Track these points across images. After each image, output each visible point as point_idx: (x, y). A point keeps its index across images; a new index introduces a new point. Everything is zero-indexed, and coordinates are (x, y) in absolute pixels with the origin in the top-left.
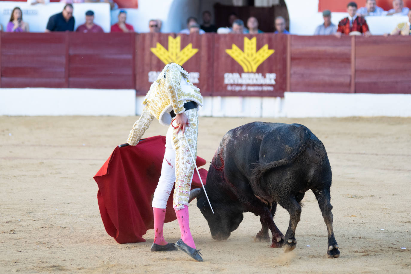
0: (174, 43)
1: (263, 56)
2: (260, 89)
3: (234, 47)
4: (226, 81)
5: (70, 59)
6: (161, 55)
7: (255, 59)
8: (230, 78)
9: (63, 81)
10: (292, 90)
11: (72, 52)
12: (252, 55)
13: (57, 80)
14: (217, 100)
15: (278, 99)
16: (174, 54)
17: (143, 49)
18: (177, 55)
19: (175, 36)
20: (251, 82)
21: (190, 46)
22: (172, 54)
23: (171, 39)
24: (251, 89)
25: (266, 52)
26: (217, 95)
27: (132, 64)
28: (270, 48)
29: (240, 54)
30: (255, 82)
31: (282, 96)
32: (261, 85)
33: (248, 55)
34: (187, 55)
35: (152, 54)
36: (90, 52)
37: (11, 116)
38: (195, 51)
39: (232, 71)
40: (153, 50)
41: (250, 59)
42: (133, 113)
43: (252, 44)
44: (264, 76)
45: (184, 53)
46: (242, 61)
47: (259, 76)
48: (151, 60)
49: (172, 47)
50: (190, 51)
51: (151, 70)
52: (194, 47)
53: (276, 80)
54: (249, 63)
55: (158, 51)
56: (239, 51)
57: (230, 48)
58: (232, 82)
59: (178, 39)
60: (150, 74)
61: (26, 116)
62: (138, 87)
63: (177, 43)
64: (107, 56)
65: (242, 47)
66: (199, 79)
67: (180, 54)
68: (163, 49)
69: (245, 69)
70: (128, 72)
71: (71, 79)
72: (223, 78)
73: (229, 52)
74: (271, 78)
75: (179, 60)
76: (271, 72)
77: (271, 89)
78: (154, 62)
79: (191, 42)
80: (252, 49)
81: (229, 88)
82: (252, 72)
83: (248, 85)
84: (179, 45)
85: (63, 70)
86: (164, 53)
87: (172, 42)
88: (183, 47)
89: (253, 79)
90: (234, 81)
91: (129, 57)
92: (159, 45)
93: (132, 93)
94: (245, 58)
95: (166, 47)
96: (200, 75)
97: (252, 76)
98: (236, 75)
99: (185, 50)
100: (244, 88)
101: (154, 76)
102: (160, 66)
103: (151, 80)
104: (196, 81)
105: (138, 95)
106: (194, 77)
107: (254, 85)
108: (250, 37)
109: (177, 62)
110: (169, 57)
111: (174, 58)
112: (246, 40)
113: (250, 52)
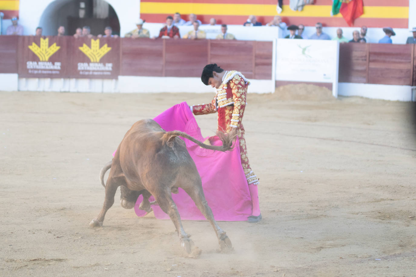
0: (44, 42)
1: (104, 52)
2: (101, 73)
3: (85, 45)
4: (79, 68)
6: (35, 50)
7: (98, 53)
8: (82, 66)
10: (124, 74)
12: (96, 51)
14: (73, 81)
15: (114, 81)
16: (44, 50)
17: (23, 46)
18: (46, 50)
19: (45, 38)
20: (95, 69)
21: (55, 45)
22: (43, 50)
23: (42, 40)
24: (96, 73)
25: (106, 49)
26: (73, 78)
27: (16, 56)
28: (108, 46)
29: (88, 50)
30: (98, 69)
31: (117, 79)
32: (103, 71)
33: (94, 51)
34: (53, 51)
35: (29, 50)
38: (58, 48)
39: (83, 62)
40: (30, 47)
41: (95, 53)
42: (16, 89)
43: (96, 43)
44: (105, 65)
45: (51, 49)
46: (90, 55)
47: (101, 65)
48: (28, 54)
49: (43, 45)
50: (55, 48)
51: (29, 60)
52: (57, 45)
53: (112, 68)
54: (95, 56)
55: (33, 48)
56: (88, 48)
57: (82, 46)
58: (83, 68)
59: (47, 40)
60: (28, 63)
62: (19, 72)
63: (46, 42)
65: (89, 45)
66: (61, 67)
67: (48, 50)
68: (37, 47)
70: (13, 62)
72: (77, 67)
73: (81, 48)
74: (109, 66)
75: (47, 54)
76: (109, 62)
77: (109, 73)
78: (31, 55)
79: (56, 42)
80: (96, 47)
81: (81, 73)
82: (97, 62)
83: (94, 71)
84: (47, 44)
86: (38, 49)
87: (43, 42)
88: (50, 45)
89: (97, 67)
90: (84, 68)
91: (14, 52)
92: (34, 44)
93: (15, 76)
94: (92, 53)
95: (39, 45)
96: (62, 64)
97: (96, 65)
98: (86, 64)
99: (52, 47)
100: (91, 73)
101: (31, 65)
102: (35, 58)
103: (28, 67)
104: (59, 68)
105: (20, 77)
106: (58, 65)
107: (98, 71)
108: (95, 39)
109: (46, 55)
110: (41, 52)
111: (44, 52)
112: (93, 41)
113: (95, 49)
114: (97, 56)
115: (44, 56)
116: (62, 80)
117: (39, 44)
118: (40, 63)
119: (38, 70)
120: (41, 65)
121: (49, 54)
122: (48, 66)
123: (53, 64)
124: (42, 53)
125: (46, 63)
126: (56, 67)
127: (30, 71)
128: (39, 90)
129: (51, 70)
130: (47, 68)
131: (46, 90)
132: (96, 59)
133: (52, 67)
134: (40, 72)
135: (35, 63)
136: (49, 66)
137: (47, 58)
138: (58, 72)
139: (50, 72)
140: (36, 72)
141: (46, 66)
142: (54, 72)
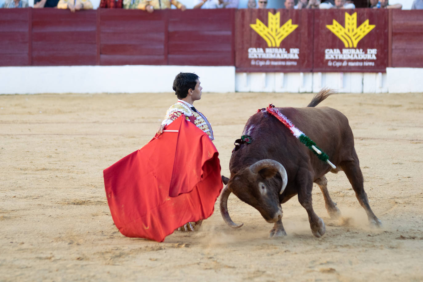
0: (274, 19)
1: (363, 32)
2: (361, 64)
3: (335, 22)
4: (327, 57)
5: (169, 36)
6: (261, 31)
7: (356, 34)
8: (330, 54)
9: (162, 57)
10: (393, 66)
11: (171, 29)
12: (353, 30)
13: (156, 57)
14: (318, 76)
15: (380, 75)
16: (274, 30)
17: (243, 26)
18: (276, 30)
19: (274, 12)
20: (351, 58)
21: (290, 22)
22: (272, 30)
23: (270, 15)
24: (351, 64)
25: (367, 28)
26: (317, 72)
27: (231, 40)
28: (370, 23)
29: (341, 30)
30: (356, 57)
31: (384, 72)
32: (363, 61)
33: (349, 31)
34: (287, 31)
35: (251, 30)
36: (189, 28)
37: (111, 94)
38: (295, 27)
39: (333, 47)
40: (253, 26)
41: (351, 34)
42: (233, 90)
43: (353, 19)
44: (365, 52)
46: (342, 36)
47: (360, 52)
48: (251, 36)
49: (272, 23)
50: (290, 27)
51: (251, 46)
52: (293, 23)
53: (376, 55)
54: (350, 38)
55: (258, 27)
56: (340, 26)
57: (331, 23)
58: (332, 57)
59: (278, 15)
60: (250, 50)
61: (125, 94)
62: (237, 64)
63: (277, 19)
64: (207, 33)
65: (342, 23)
66: (299, 55)
68: (263, 25)
69: (346, 45)
70: (228, 48)
71: (170, 56)
72: (323, 54)
73: (329, 27)
74: (372, 53)
76: (372, 48)
77: (372, 64)
78: (254, 39)
79: (291, 18)
80: (353, 24)
81: (330, 64)
82: (353, 48)
83: (349, 61)
84: (278, 21)
85: (162, 47)
87: (272, 18)
88: (282, 23)
89: (354, 55)
91: (229, 33)
92: (258, 21)
93: (231, 69)
96: (300, 51)
97: (353, 51)
98: (337, 51)
99: (285, 26)
100: (345, 64)
101: (254, 53)
102: (261, 43)
103: (250, 56)
104: (297, 57)
105: (237, 71)
106: (294, 53)
107: (355, 61)
108: (351, 12)
109: (276, 38)
110: (269, 33)
111: (274, 34)
112: (347, 15)
113: (351, 28)
114: (353, 39)
115: (274, 39)
116: (302, 74)
117: (265, 22)
118: (267, 50)
119: (265, 60)
120: (270, 53)
121: (282, 36)
122: (280, 54)
123: (288, 52)
124: (272, 36)
125: (276, 50)
126: (291, 56)
127: (253, 63)
128: (266, 90)
129: (285, 60)
130: (279, 57)
131: (278, 90)
132: (353, 43)
133: (286, 56)
134: (268, 63)
135: (261, 50)
136: (282, 54)
137: (278, 42)
138: (295, 63)
139: (283, 63)
140: (262, 63)
141: (276, 54)
142: (289, 63)
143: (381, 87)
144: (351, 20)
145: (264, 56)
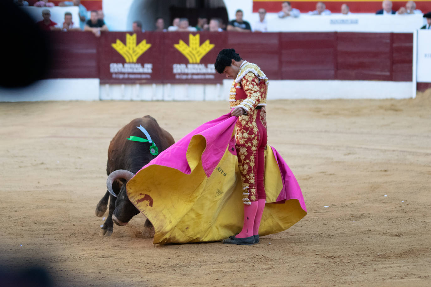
0: (131, 40)
1: (205, 50)
2: (202, 77)
3: (181, 42)
4: (175, 71)
6: (120, 49)
7: (199, 52)
8: (178, 68)
12: (196, 49)
14: (167, 88)
15: (218, 86)
16: (131, 49)
18: (133, 49)
19: (131, 34)
20: (195, 71)
21: (144, 42)
22: (129, 48)
23: (128, 36)
24: (195, 77)
25: (208, 47)
26: (167, 83)
28: (211, 43)
29: (186, 48)
30: (199, 71)
31: (221, 83)
32: (204, 74)
33: (193, 49)
34: (142, 50)
35: (112, 49)
38: (148, 46)
39: (180, 62)
40: (114, 45)
41: (194, 52)
42: (97, 98)
43: (196, 39)
44: (206, 66)
45: (139, 48)
46: (188, 54)
47: (202, 67)
49: (130, 43)
50: (144, 46)
51: (112, 62)
52: (147, 43)
54: (194, 55)
55: (118, 46)
56: (185, 45)
57: (178, 43)
58: (179, 71)
59: (134, 36)
60: (111, 65)
62: (101, 76)
63: (133, 39)
65: (187, 42)
66: (153, 69)
67: (136, 49)
68: (122, 44)
69: (191, 61)
72: (172, 69)
73: (177, 46)
74: (211, 68)
75: (135, 53)
76: (211, 63)
77: (212, 77)
79: (145, 38)
80: (196, 44)
81: (177, 77)
82: (196, 63)
83: (193, 74)
84: (135, 41)
86: (123, 48)
87: (129, 39)
88: (138, 42)
89: (197, 69)
90: (181, 70)
91: (94, 51)
92: (118, 42)
93: (95, 82)
94: (190, 52)
95: (125, 43)
96: (153, 66)
97: (196, 66)
98: (183, 66)
99: (140, 45)
100: (189, 77)
101: (115, 67)
102: (120, 59)
103: (112, 70)
104: (150, 71)
105: (101, 83)
106: (148, 68)
107: (198, 74)
108: (194, 34)
109: (133, 55)
110: (127, 51)
111: (131, 52)
112: (191, 37)
113: (194, 46)
114: (196, 56)
115: (131, 56)
116: (154, 86)
118: (126, 65)
119: (124, 73)
120: (128, 68)
121: (138, 53)
122: (136, 69)
123: (143, 66)
124: (129, 53)
125: (133, 66)
126: (146, 70)
127: (114, 76)
129: (140, 74)
130: (135, 71)
131: (135, 98)
132: (196, 60)
133: (141, 70)
134: (126, 76)
135: (120, 65)
136: (138, 68)
137: (135, 59)
138: (149, 76)
139: (139, 76)
140: (121, 76)
141: (133, 69)
142: (144, 76)
143: (219, 96)
144: (194, 40)
145: (124, 70)
